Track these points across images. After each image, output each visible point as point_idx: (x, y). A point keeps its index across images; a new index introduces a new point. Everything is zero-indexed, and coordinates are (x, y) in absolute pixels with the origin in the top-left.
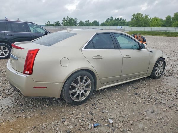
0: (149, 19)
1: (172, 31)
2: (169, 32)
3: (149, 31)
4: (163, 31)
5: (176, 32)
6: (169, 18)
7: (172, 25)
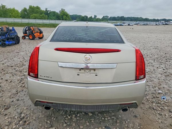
0: (7, 9)
1: (33, 23)
2: (31, 23)
3: (12, 23)
4: (25, 23)
5: (37, 23)
6: (25, 10)
7: (31, 17)
